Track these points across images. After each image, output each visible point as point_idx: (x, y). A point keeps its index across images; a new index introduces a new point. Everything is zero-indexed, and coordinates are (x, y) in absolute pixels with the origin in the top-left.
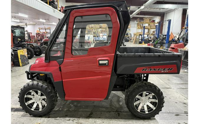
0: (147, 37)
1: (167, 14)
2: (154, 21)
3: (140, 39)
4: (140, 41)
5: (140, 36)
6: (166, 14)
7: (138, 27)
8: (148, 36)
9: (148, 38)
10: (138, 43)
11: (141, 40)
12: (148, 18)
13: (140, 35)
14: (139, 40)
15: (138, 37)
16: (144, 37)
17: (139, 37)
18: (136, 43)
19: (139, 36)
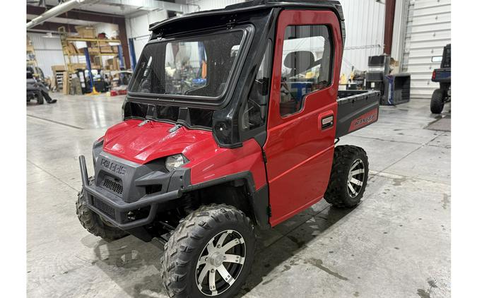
0: (99, 76)
1: (132, 20)
2: (103, 35)
3: (83, 80)
4: (83, 85)
5: (81, 74)
6: (130, 18)
7: (67, 51)
8: (99, 74)
9: (102, 78)
10: (80, 91)
11: (85, 82)
12: (88, 26)
13: (80, 70)
14: (81, 83)
15: (74, 76)
16: (91, 76)
17: (79, 76)
18: (75, 93)
19: (77, 74)
